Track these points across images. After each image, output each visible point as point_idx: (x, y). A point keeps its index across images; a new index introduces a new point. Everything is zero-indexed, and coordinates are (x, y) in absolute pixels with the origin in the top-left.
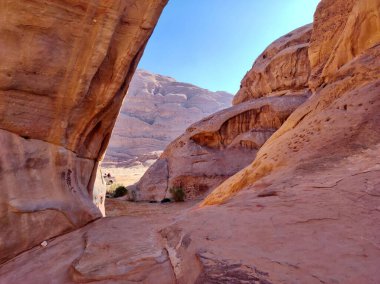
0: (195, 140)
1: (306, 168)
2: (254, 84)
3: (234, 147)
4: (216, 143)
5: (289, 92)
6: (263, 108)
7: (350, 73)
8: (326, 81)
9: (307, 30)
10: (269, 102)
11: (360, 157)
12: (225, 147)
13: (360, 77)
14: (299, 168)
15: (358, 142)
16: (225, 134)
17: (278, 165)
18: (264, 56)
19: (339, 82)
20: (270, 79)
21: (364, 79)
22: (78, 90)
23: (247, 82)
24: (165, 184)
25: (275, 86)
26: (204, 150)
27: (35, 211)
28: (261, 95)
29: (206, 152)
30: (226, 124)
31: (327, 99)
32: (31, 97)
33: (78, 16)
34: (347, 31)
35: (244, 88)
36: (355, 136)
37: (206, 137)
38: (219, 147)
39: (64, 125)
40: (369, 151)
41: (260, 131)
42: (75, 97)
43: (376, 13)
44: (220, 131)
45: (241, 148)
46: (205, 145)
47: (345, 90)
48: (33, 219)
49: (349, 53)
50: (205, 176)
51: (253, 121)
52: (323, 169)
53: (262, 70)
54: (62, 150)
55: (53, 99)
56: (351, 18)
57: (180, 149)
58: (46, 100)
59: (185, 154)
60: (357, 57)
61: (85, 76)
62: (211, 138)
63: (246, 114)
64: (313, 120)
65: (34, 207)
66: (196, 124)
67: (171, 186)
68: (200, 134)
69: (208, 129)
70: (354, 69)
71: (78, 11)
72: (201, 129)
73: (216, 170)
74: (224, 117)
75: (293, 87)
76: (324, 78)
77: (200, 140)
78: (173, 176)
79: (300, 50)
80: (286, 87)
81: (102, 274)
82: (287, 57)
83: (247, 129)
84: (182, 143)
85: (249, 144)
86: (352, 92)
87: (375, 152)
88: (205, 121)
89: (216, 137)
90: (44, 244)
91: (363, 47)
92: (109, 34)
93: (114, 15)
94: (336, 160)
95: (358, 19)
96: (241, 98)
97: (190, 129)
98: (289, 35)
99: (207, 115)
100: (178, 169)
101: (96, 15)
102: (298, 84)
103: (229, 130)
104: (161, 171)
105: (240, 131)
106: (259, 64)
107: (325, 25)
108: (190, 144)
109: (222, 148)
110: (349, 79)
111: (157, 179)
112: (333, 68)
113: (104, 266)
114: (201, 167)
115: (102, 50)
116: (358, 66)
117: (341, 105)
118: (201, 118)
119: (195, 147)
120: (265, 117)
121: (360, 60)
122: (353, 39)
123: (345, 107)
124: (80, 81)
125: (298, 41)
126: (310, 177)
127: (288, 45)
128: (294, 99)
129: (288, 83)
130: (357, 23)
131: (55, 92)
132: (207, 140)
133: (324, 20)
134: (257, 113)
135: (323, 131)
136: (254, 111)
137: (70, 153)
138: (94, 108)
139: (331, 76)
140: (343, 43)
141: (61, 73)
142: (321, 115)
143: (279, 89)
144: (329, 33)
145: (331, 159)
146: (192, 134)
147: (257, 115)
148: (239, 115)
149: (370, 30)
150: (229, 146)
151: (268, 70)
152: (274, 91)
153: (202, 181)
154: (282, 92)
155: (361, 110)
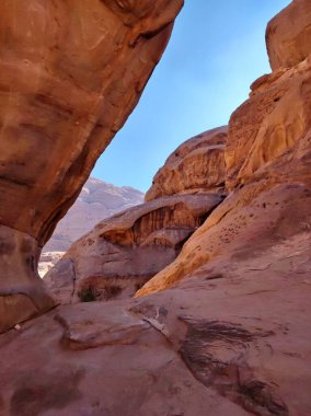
0: (106, 237)
1: (240, 256)
2: (168, 181)
3: (147, 245)
4: (129, 240)
5: (201, 191)
6: (177, 206)
7: (264, 176)
8: (243, 182)
9: (216, 133)
10: (183, 199)
11: (282, 247)
12: (138, 245)
13: (273, 180)
14: (234, 256)
15: (278, 235)
16: (139, 231)
17: (215, 255)
18: (176, 154)
19: (255, 184)
20: (183, 177)
21: (276, 182)
22: (54, 181)
23: (160, 178)
24: (71, 287)
25: (188, 183)
26: (116, 249)
27: (10, 295)
28: (174, 193)
29: (118, 250)
30: (139, 221)
31: (246, 198)
32: (13, 185)
33: (66, 119)
34: (259, 140)
35: (157, 184)
36: (275, 230)
37: (117, 235)
38: (131, 245)
39: (32, 212)
40: (287, 242)
41: (174, 229)
42: (50, 187)
43: (282, 126)
44: (132, 228)
45: (155, 246)
46: (117, 243)
47: (261, 190)
48: (8, 302)
49: (261, 159)
50: (117, 277)
51: (167, 218)
52: (254, 257)
53: (175, 167)
54: (27, 237)
55: (30, 188)
56: (262, 130)
57: (89, 248)
58: (23, 188)
59: (94, 253)
60: (268, 164)
61: (63, 169)
62: (123, 236)
63: (160, 210)
64: (237, 215)
65: (9, 291)
66: (106, 221)
67: (78, 289)
68: (111, 231)
69: (120, 225)
70: (267, 173)
71: (66, 114)
72: (113, 226)
73: (129, 270)
74: (137, 214)
75: (204, 186)
76: (240, 179)
77: (110, 237)
78: (81, 278)
79: (211, 151)
80: (198, 186)
81: (98, 341)
82: (199, 157)
83: (161, 227)
84: (91, 242)
85: (163, 242)
86: (268, 193)
87: (292, 243)
88: (116, 217)
89: (128, 234)
90: (18, 327)
91: (272, 155)
92: (88, 134)
93: (93, 119)
94: (263, 249)
95: (267, 131)
96: (153, 195)
97: (100, 226)
98: (200, 136)
99: (119, 211)
100: (85, 270)
101: (79, 118)
102: (209, 182)
103: (143, 227)
104: (66, 272)
105: (154, 229)
106: (172, 162)
107: (239, 132)
108: (100, 243)
109: (134, 247)
110: (264, 181)
111: (61, 283)
112: (248, 171)
113: (98, 334)
114: (112, 267)
115: (80, 147)
116: (271, 171)
117: (261, 204)
118: (112, 214)
119: (105, 245)
120: (178, 214)
121: (273, 166)
122: (264, 147)
123: (264, 205)
124: (58, 173)
125: (208, 143)
126: (245, 263)
127: (199, 145)
128: (206, 198)
129: (200, 181)
130: (267, 135)
131: (34, 182)
132: (118, 238)
133: (238, 128)
134: (170, 210)
135: (249, 225)
136: (167, 207)
137: (34, 240)
138: (61, 198)
139: (247, 178)
140: (256, 150)
141: (43, 166)
142: (245, 212)
143: (191, 187)
144: (242, 140)
145: (259, 248)
146: (102, 231)
147: (171, 212)
148: (152, 212)
149: (277, 141)
150: (142, 245)
151: (181, 168)
152: (186, 188)
153: (114, 283)
154: (194, 191)
155: (278, 208)
